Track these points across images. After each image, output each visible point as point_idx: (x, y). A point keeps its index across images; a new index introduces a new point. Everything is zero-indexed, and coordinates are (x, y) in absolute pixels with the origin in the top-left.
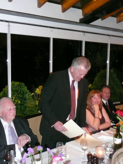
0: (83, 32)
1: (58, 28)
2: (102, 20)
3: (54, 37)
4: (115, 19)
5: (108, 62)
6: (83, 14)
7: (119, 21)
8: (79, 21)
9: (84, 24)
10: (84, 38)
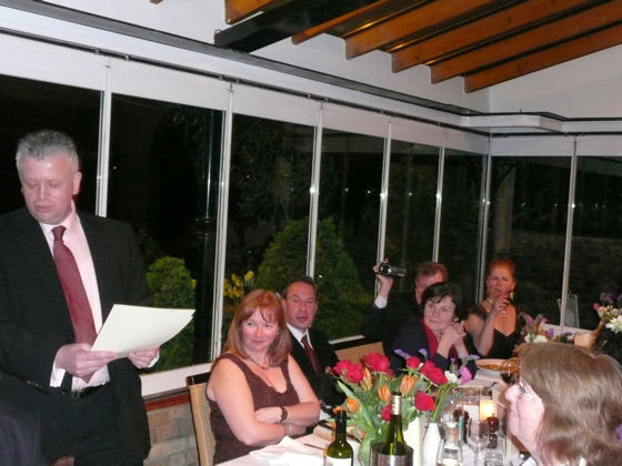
0: (225, 78)
1: (132, 59)
2: (297, 42)
3: (116, 91)
4: (341, 43)
5: (314, 190)
6: (227, 17)
7: (354, 53)
8: (212, 41)
9: (230, 51)
10: (232, 103)
